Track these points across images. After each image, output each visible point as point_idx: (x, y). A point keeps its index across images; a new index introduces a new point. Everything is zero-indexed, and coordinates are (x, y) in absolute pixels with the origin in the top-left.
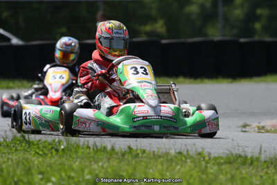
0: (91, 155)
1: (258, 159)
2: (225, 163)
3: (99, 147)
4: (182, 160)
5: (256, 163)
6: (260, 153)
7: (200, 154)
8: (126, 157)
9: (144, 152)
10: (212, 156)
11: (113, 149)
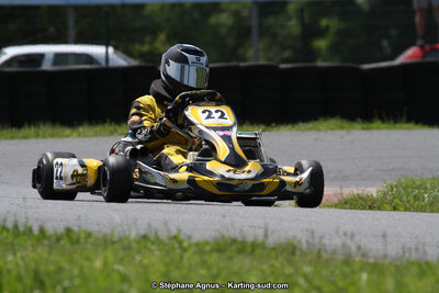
0: (9, 240)
1: (263, 245)
2: (212, 251)
3: (21, 229)
4: (145, 247)
5: (258, 252)
6: (266, 236)
7: (175, 238)
8: (62, 242)
9: (89, 235)
10: (194, 241)
11: (42, 231)
